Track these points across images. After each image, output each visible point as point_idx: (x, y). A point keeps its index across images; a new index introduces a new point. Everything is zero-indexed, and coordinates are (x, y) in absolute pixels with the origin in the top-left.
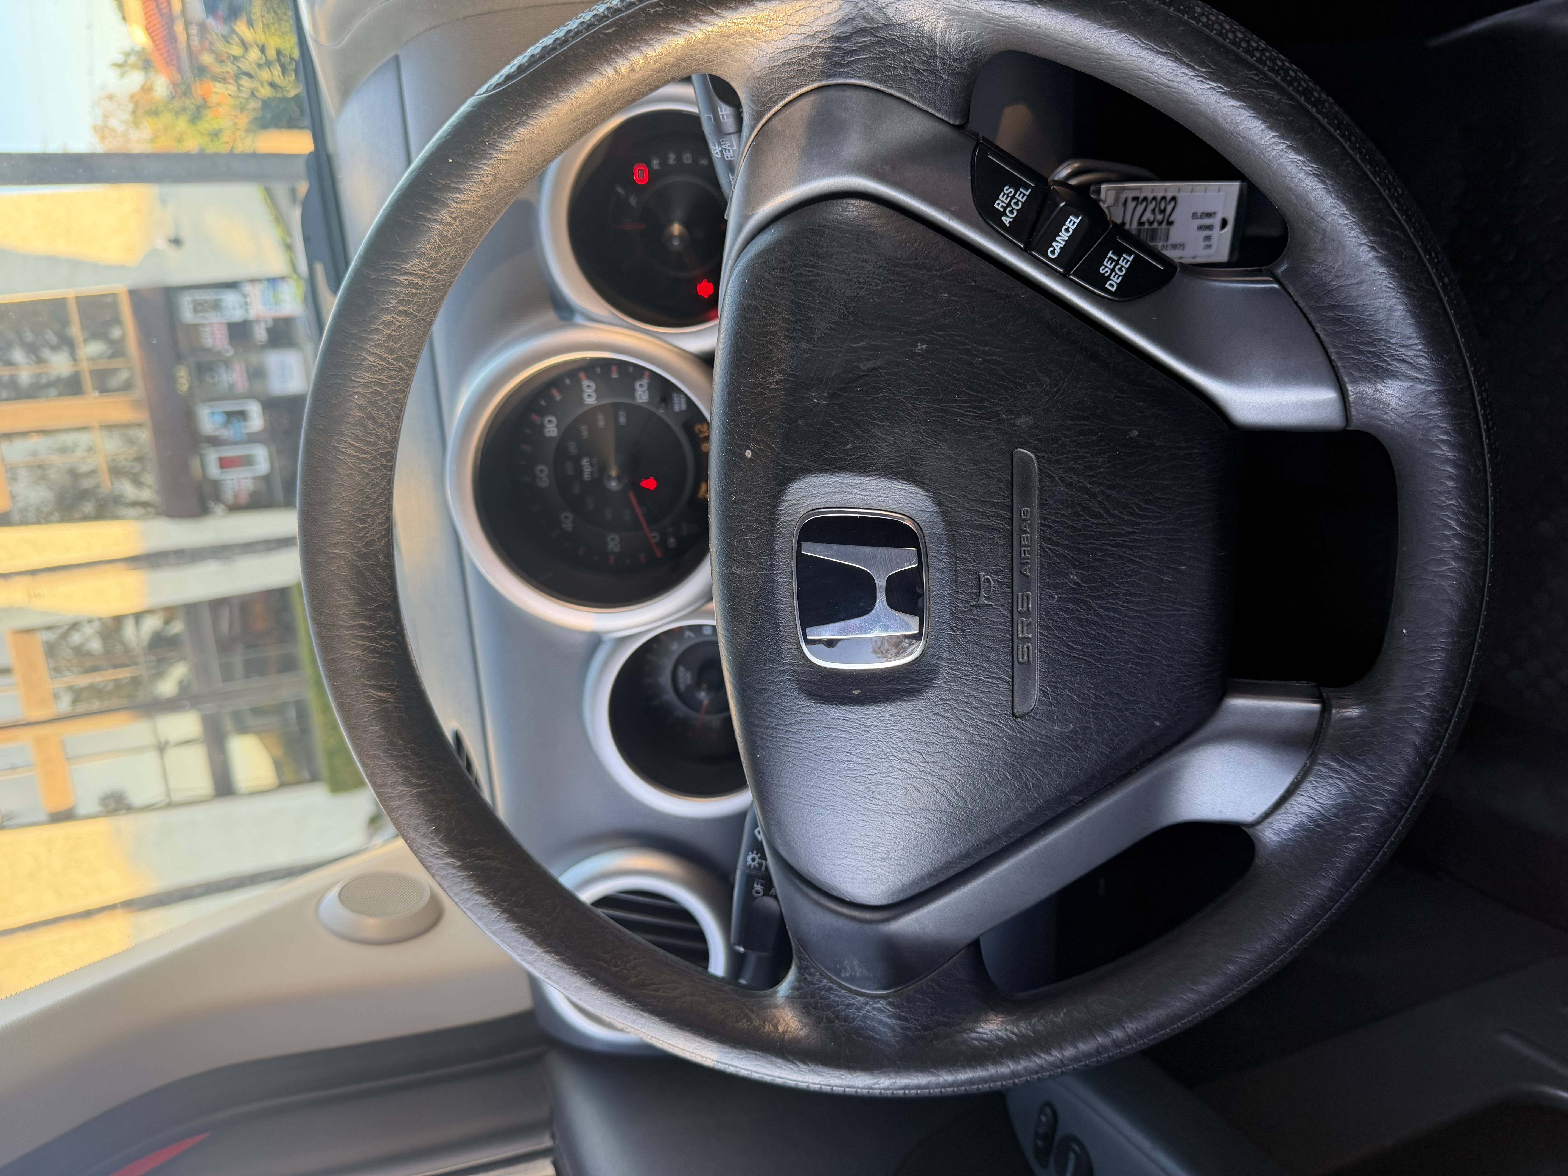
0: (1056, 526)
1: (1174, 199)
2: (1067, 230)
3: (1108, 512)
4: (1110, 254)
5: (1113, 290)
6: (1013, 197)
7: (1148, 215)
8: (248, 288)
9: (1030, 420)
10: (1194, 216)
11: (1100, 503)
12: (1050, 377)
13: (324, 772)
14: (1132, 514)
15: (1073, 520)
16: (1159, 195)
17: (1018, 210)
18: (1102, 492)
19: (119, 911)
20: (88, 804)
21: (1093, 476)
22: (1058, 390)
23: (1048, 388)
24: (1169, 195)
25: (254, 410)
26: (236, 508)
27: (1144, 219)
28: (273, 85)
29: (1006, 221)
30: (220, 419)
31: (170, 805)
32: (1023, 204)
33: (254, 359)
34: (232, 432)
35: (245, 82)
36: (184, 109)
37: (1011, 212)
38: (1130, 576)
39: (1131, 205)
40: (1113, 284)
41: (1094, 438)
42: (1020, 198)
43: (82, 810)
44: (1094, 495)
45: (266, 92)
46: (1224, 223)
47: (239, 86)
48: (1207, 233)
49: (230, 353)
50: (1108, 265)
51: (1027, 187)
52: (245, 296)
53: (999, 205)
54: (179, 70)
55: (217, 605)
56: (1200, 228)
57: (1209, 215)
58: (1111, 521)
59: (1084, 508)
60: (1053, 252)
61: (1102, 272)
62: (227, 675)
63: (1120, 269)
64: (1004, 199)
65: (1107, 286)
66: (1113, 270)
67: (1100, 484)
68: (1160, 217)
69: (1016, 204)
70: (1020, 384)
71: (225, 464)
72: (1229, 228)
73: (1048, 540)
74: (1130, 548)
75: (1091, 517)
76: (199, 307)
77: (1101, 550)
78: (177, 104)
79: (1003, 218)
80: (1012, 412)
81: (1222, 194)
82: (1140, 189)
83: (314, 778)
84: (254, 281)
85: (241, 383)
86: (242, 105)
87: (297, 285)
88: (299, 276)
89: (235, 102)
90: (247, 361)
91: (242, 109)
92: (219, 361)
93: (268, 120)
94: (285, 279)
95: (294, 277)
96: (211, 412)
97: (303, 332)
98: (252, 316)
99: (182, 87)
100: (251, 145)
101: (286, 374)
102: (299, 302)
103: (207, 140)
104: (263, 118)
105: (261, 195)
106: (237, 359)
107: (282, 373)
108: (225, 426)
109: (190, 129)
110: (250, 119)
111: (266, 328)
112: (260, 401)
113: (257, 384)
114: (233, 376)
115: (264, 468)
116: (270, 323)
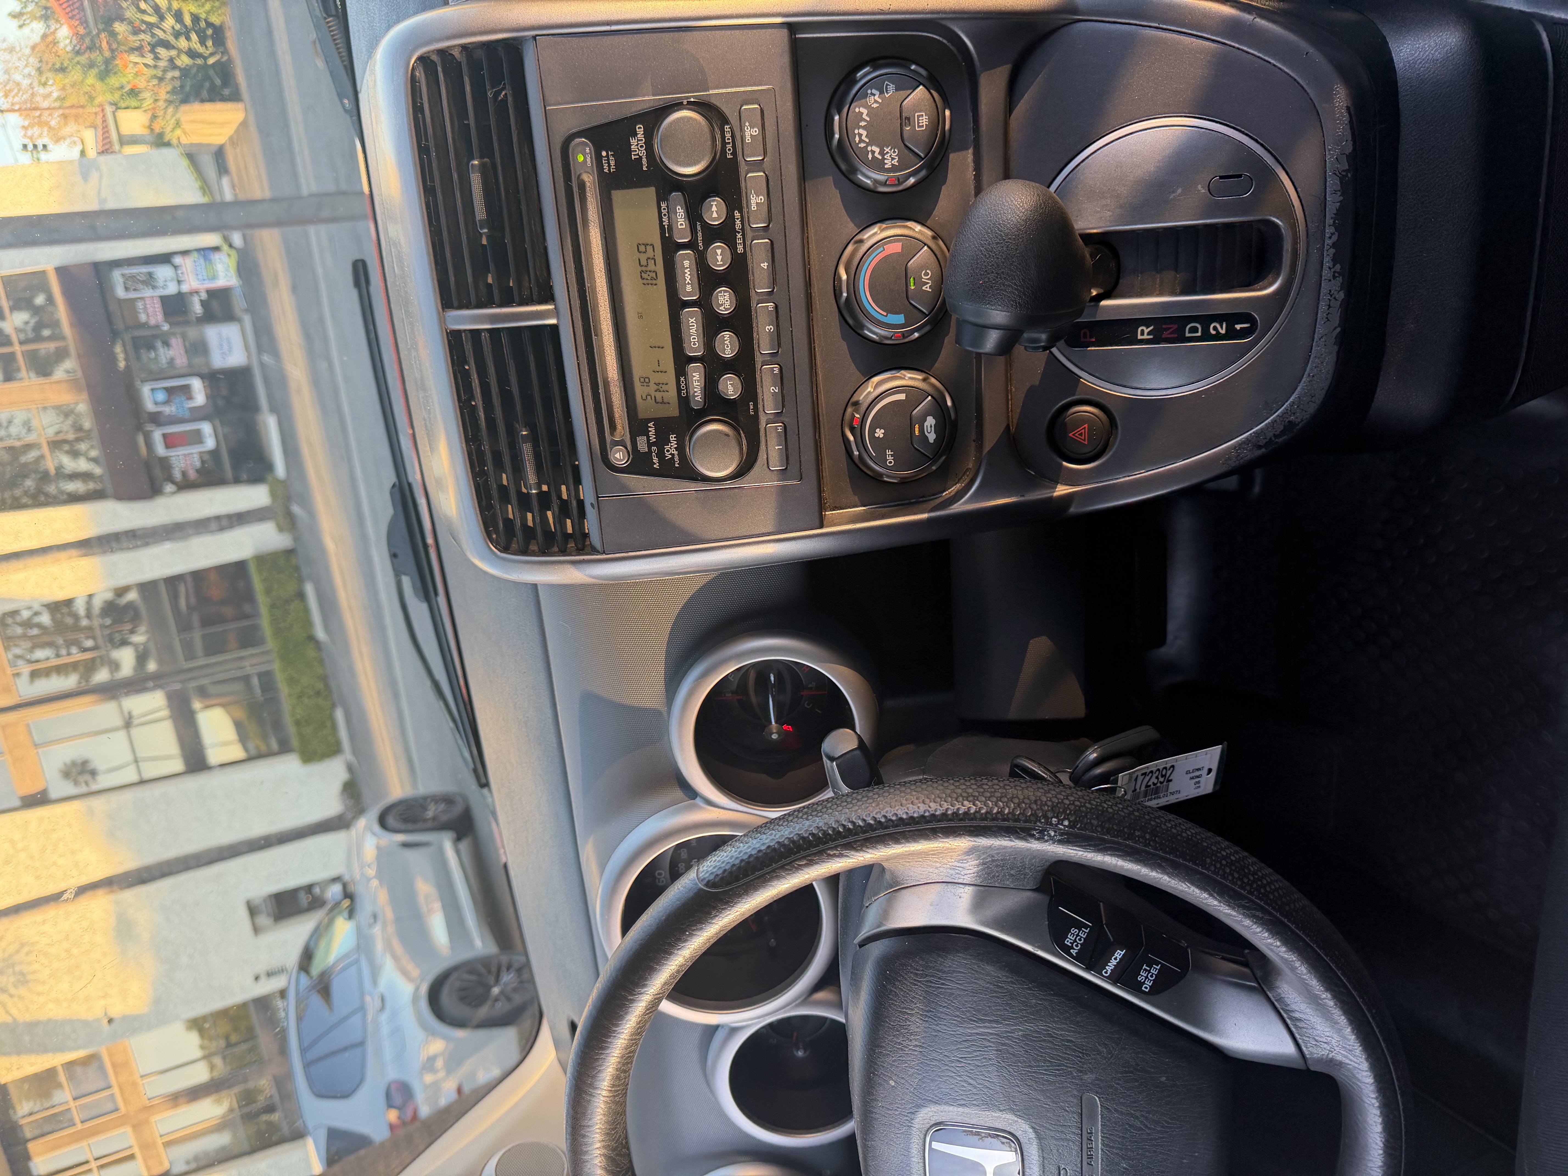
0: (1112, 1137)
1: (1173, 766)
2: (1116, 959)
3: (1146, 1127)
4: (1145, 967)
5: (1147, 990)
6: (1078, 935)
7: (1154, 780)
8: (178, 260)
9: (1093, 1076)
10: (1188, 772)
11: (1141, 1122)
12: (1106, 1048)
13: (295, 742)
14: (1162, 1127)
15: (1123, 1133)
16: (1161, 768)
17: (1080, 944)
18: (1142, 1116)
19: (100, 892)
20: (59, 787)
21: (1136, 1107)
22: (1112, 1057)
23: (1105, 1055)
24: (1168, 766)
25: (197, 384)
26: (186, 485)
27: (1150, 783)
28: (192, 54)
29: (1074, 952)
30: (161, 396)
31: (142, 782)
32: (1084, 939)
33: (192, 333)
34: (173, 409)
35: (162, 52)
36: (91, 65)
37: (1077, 946)
38: (1161, 1162)
39: (1140, 778)
40: (1146, 987)
41: (1136, 1084)
42: (1082, 935)
43: (53, 794)
44: (1137, 1118)
45: (184, 61)
46: (1210, 771)
47: (157, 58)
48: (1197, 780)
49: (166, 327)
50: (1143, 974)
51: (1086, 927)
52: (176, 267)
53: (1068, 942)
54: (84, 22)
55: (173, 582)
56: (1192, 778)
57: (1198, 770)
58: (1148, 1131)
59: (1130, 1126)
60: (1106, 973)
61: (1139, 979)
62: (190, 656)
63: (1152, 976)
64: (1071, 938)
65: (1143, 988)
66: (1147, 977)
67: (1141, 1111)
68: (1161, 779)
69: (1080, 940)
70: (1087, 1054)
71: (170, 441)
72: (1213, 774)
73: (1107, 1145)
74: (1162, 1146)
75: (1136, 1130)
76: (130, 282)
77: (1142, 1149)
78: (83, 59)
79: (1071, 951)
80: (1081, 1072)
81: (1209, 755)
82: (1148, 767)
83: (284, 748)
84: (185, 253)
85: (181, 361)
86: (160, 74)
87: (229, 255)
88: (231, 246)
89: (152, 72)
90: (184, 336)
91: (161, 79)
92: (155, 337)
93: (187, 89)
94: (216, 249)
95: (225, 247)
96: (153, 390)
97: (239, 303)
98: (185, 288)
99: (87, 40)
100: (173, 115)
101: (226, 348)
102: (233, 272)
103: (117, 96)
104: (182, 87)
105: (184, 163)
106: (174, 334)
107: (221, 346)
108: (167, 402)
109: (98, 85)
110: (169, 88)
111: (201, 301)
112: (201, 376)
113: (198, 360)
114: (171, 353)
115: (210, 443)
116: (204, 296)
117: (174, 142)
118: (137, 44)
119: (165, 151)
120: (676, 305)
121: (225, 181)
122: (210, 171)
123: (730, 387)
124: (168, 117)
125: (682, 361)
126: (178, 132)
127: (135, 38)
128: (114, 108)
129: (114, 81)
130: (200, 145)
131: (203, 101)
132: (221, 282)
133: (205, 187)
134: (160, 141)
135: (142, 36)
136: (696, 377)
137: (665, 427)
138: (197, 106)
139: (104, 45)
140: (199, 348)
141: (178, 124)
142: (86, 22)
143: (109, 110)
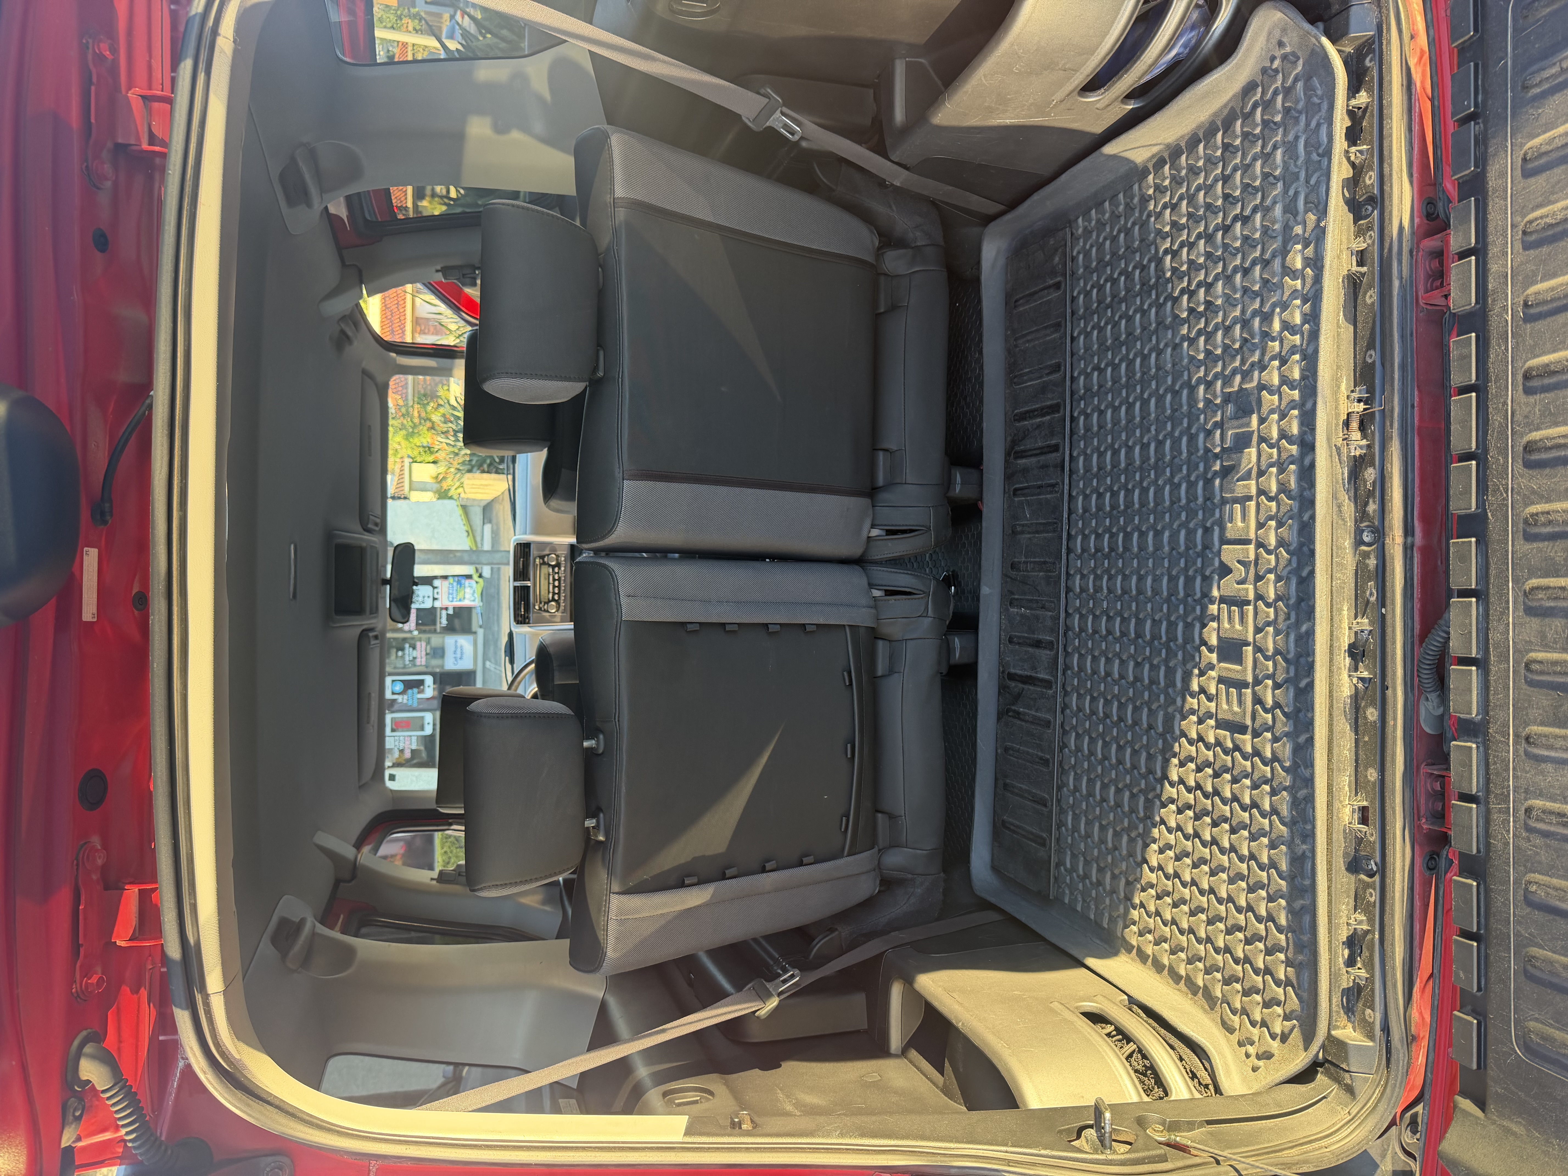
8: (436, 583)
25: (429, 680)
30: (399, 687)
33: (436, 640)
34: (406, 699)
49: (415, 633)
52: (434, 588)
71: (398, 725)
84: (445, 577)
85: (421, 660)
86: (457, 451)
87: (477, 582)
88: (480, 576)
89: (452, 449)
90: (428, 642)
91: (457, 454)
92: (405, 640)
93: (474, 463)
94: (469, 577)
95: (475, 577)
96: (393, 681)
97: (476, 620)
98: (437, 604)
99: (403, 410)
100: (459, 480)
101: (459, 655)
102: (477, 596)
103: (416, 453)
104: (470, 461)
105: (460, 511)
106: (420, 640)
107: (455, 652)
108: (403, 693)
109: (404, 443)
110: (461, 461)
111: (448, 614)
112: (433, 674)
113: (435, 662)
114: (415, 653)
115: (428, 730)
116: (451, 612)
117: (455, 497)
118: (445, 429)
119: (446, 502)
120: (549, 583)
121: (488, 528)
122: (477, 518)
123: (556, 597)
124: (455, 481)
125: (549, 592)
126: (460, 490)
127: (445, 425)
128: (411, 460)
129: (417, 441)
130: (474, 500)
131: (483, 472)
132: (466, 603)
133: (471, 532)
134: (443, 495)
135: (450, 425)
136: (551, 596)
137: (545, 603)
138: (477, 474)
139: (416, 414)
140: (438, 652)
141: (461, 485)
142: (406, 396)
143: (407, 461)
